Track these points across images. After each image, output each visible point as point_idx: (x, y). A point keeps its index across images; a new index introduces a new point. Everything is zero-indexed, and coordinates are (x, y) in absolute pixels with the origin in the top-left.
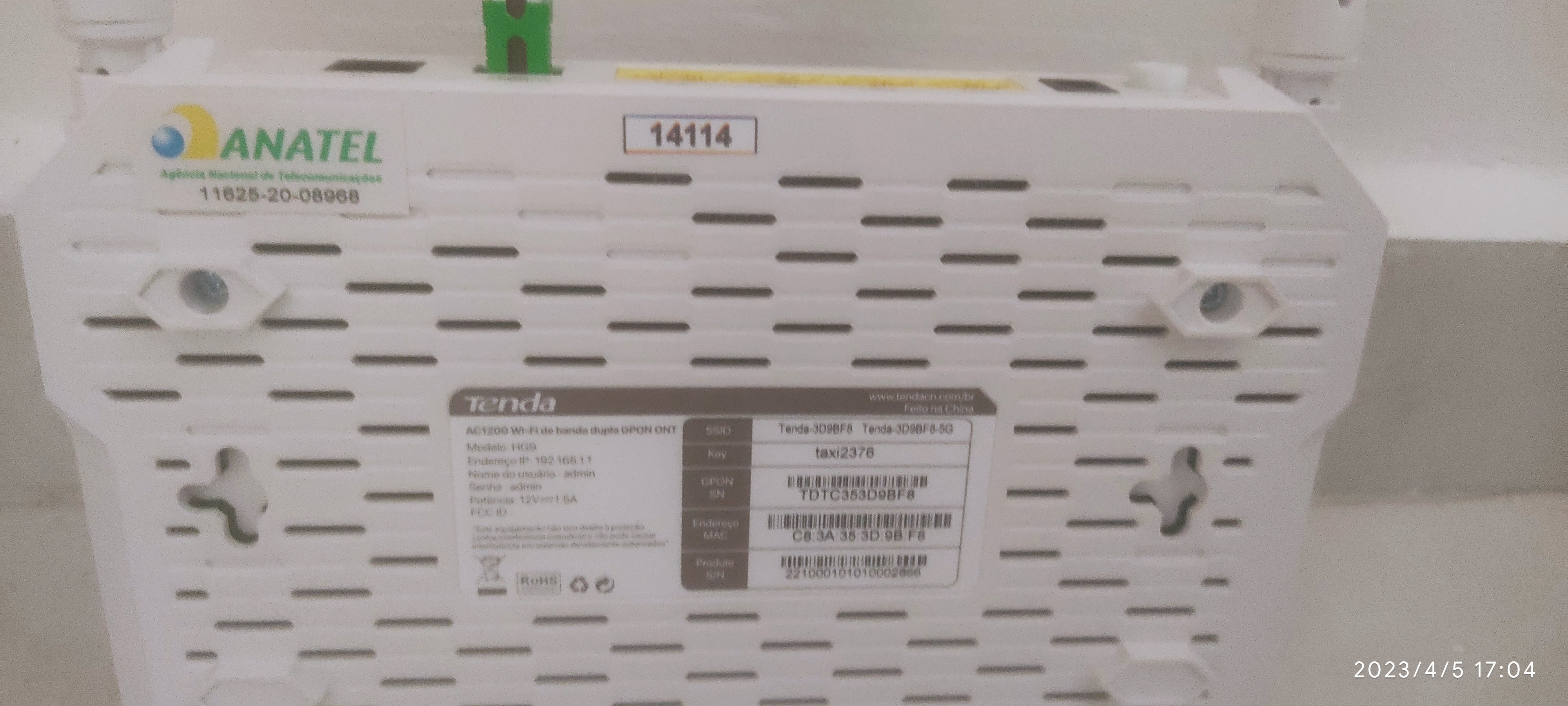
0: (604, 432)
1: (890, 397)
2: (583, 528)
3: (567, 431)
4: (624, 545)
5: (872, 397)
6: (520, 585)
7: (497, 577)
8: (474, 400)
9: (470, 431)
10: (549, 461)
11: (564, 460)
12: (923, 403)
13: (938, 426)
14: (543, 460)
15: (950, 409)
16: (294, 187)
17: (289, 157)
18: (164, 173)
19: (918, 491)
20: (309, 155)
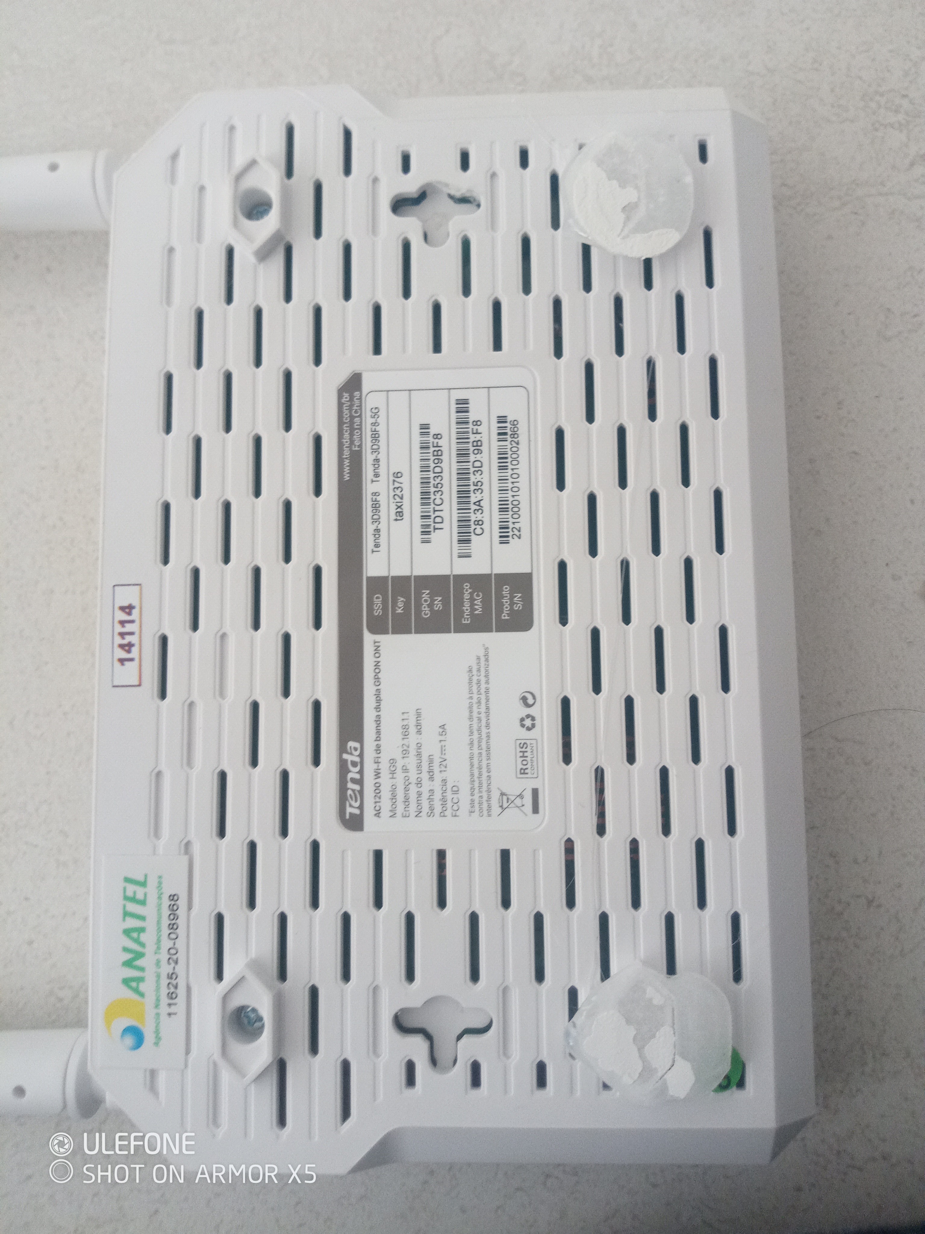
0: (379, 700)
1: (347, 462)
2: (471, 718)
3: (378, 732)
4: (487, 682)
5: (347, 477)
6: (529, 776)
7: (521, 796)
8: (349, 810)
9: (378, 814)
10: (405, 748)
11: (405, 735)
12: (351, 435)
13: (373, 420)
14: (405, 753)
15: (356, 412)
16: (166, 944)
17: (143, 945)
18: (156, 1044)
19: (433, 431)
20: (142, 930)
